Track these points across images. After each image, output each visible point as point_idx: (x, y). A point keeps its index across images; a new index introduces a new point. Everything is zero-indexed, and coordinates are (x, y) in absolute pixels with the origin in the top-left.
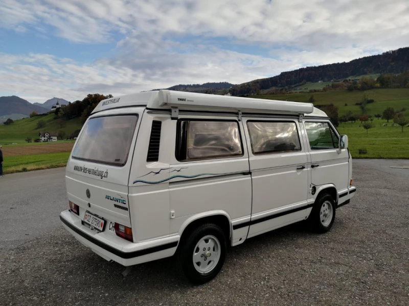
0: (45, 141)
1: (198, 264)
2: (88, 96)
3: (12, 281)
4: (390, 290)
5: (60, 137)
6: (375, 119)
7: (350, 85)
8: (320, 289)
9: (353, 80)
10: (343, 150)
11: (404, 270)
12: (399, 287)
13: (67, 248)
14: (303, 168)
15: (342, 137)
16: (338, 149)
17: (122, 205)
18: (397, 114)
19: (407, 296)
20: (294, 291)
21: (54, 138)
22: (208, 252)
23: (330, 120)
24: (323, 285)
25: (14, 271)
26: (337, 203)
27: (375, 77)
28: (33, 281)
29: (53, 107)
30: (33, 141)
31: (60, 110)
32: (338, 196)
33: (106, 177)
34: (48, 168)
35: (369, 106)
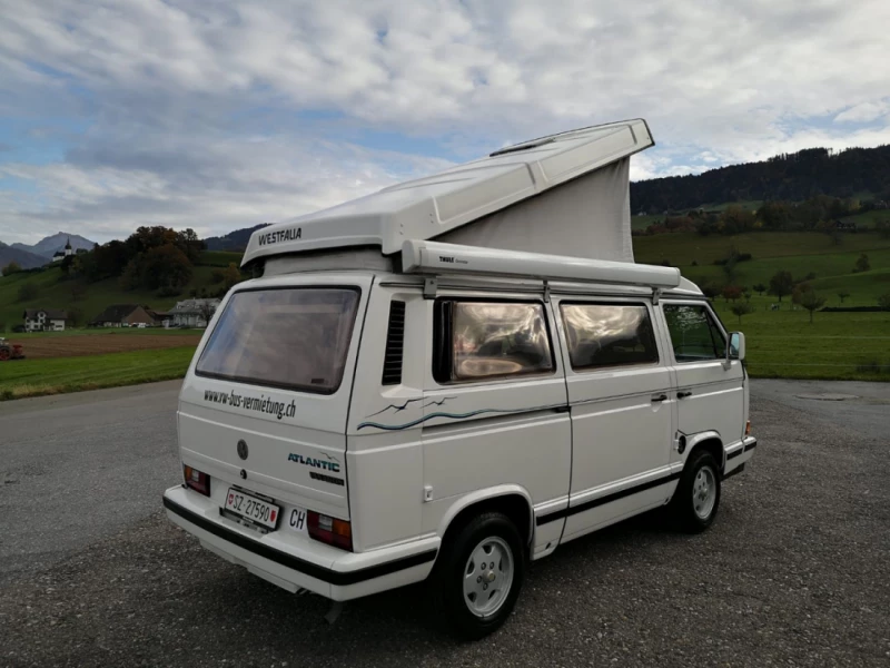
0: (37, 330)
1: (472, 597)
2: (138, 230)
3: (68, 639)
4: (852, 646)
5: (72, 321)
6: (755, 295)
7: (703, 222)
8: (717, 645)
9: (708, 213)
10: (734, 363)
11: (870, 605)
12: (865, 640)
13: (166, 569)
14: (664, 398)
15: (731, 335)
16: (724, 361)
17: (329, 473)
18: (799, 285)
19: (885, 656)
20: (667, 651)
21: (57, 323)
22: (491, 572)
23: (708, 301)
24: (721, 637)
25: (63, 619)
26: (723, 470)
27: (753, 207)
28: (115, 639)
29: (57, 254)
30: (8, 329)
31: (74, 260)
32: (725, 457)
33: (293, 414)
34: (60, 392)
35: (742, 267)
